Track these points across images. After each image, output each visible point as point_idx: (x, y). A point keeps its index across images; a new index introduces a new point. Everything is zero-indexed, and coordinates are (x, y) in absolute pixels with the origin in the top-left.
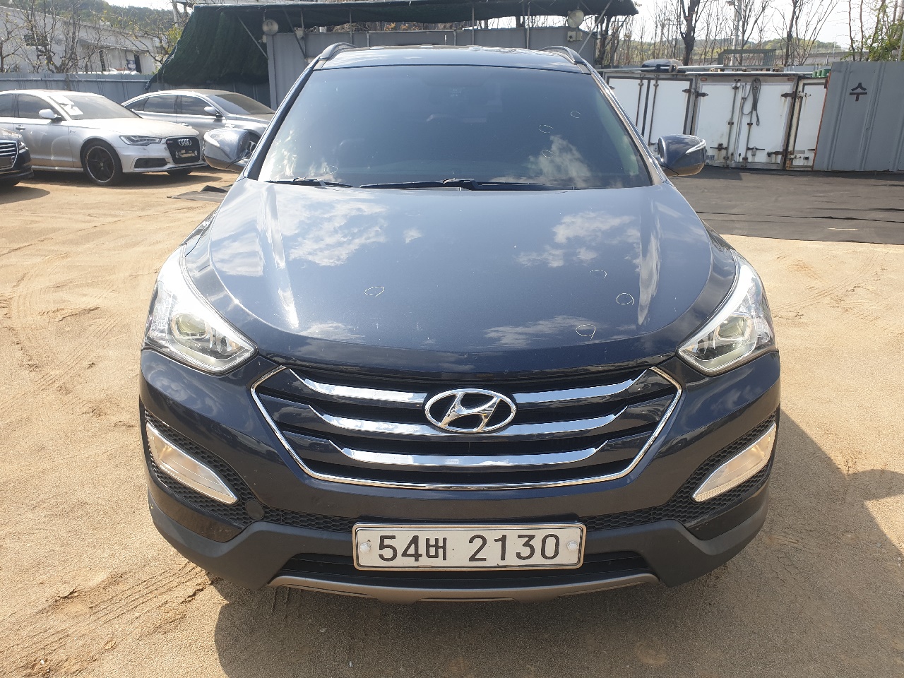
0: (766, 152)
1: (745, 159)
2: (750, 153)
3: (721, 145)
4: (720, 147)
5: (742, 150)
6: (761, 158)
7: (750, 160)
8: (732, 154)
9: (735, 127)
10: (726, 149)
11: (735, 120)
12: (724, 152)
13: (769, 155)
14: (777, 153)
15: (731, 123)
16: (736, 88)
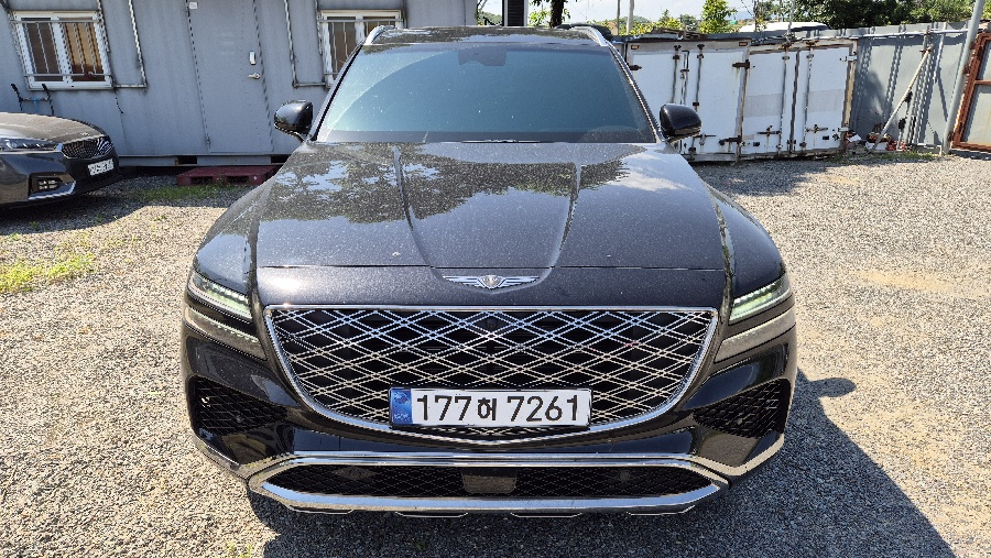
0: (717, 140)
7: (698, 151)
13: (722, 143)
14: (730, 140)
16: (676, 58)
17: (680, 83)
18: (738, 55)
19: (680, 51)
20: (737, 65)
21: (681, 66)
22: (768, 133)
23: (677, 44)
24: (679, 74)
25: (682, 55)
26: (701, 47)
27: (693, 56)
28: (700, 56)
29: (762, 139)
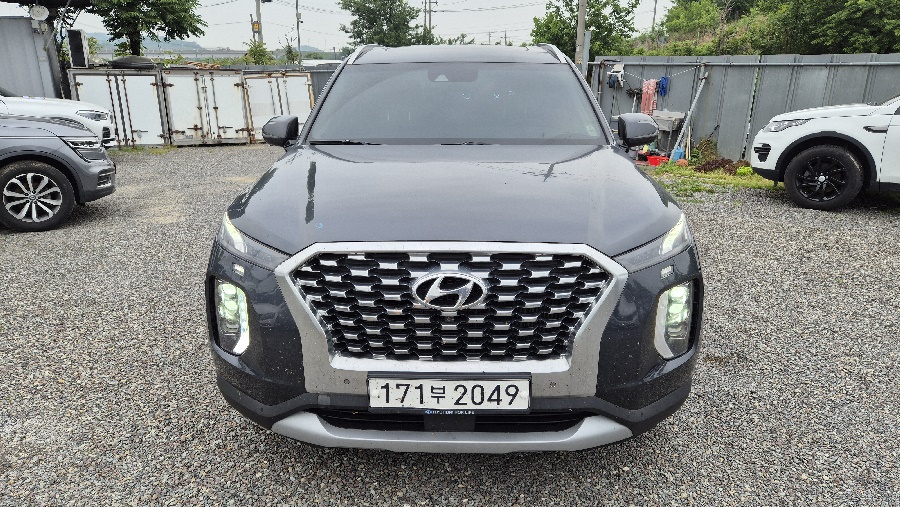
0: (233, 131)
1: (219, 136)
2: (221, 131)
4: (196, 128)
5: (214, 129)
6: (231, 134)
7: (223, 137)
8: (207, 133)
9: (204, 111)
10: (201, 129)
11: (203, 106)
12: (200, 132)
13: (237, 131)
14: (242, 130)
15: (200, 108)
16: (196, 80)
17: (202, 96)
18: (237, 79)
19: (198, 77)
20: (237, 85)
21: (201, 85)
23: (196, 72)
24: (201, 91)
25: (200, 79)
26: (211, 74)
27: (207, 78)
28: (212, 80)
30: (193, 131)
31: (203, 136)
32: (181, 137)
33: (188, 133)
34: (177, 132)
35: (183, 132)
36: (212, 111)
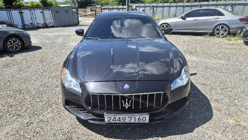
1: (37, 26)
2: (38, 24)
3: (31, 23)
4: (31, 24)
5: (36, 24)
8: (34, 25)
10: (33, 24)
12: (32, 25)
13: (42, 24)
15: (32, 19)
16: (30, 11)
18: (41, 11)
20: (41, 12)
22: (50, 23)
23: (30, 9)
24: (31, 14)
25: (31, 11)
26: (34, 9)
27: (33, 11)
28: (34, 11)
29: (50, 24)
30: (30, 24)
31: (33, 26)
32: (27, 26)
33: (29, 25)
34: (26, 25)
35: (28, 25)
36: (35, 19)
